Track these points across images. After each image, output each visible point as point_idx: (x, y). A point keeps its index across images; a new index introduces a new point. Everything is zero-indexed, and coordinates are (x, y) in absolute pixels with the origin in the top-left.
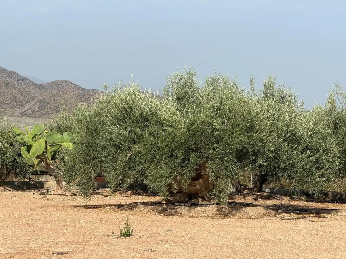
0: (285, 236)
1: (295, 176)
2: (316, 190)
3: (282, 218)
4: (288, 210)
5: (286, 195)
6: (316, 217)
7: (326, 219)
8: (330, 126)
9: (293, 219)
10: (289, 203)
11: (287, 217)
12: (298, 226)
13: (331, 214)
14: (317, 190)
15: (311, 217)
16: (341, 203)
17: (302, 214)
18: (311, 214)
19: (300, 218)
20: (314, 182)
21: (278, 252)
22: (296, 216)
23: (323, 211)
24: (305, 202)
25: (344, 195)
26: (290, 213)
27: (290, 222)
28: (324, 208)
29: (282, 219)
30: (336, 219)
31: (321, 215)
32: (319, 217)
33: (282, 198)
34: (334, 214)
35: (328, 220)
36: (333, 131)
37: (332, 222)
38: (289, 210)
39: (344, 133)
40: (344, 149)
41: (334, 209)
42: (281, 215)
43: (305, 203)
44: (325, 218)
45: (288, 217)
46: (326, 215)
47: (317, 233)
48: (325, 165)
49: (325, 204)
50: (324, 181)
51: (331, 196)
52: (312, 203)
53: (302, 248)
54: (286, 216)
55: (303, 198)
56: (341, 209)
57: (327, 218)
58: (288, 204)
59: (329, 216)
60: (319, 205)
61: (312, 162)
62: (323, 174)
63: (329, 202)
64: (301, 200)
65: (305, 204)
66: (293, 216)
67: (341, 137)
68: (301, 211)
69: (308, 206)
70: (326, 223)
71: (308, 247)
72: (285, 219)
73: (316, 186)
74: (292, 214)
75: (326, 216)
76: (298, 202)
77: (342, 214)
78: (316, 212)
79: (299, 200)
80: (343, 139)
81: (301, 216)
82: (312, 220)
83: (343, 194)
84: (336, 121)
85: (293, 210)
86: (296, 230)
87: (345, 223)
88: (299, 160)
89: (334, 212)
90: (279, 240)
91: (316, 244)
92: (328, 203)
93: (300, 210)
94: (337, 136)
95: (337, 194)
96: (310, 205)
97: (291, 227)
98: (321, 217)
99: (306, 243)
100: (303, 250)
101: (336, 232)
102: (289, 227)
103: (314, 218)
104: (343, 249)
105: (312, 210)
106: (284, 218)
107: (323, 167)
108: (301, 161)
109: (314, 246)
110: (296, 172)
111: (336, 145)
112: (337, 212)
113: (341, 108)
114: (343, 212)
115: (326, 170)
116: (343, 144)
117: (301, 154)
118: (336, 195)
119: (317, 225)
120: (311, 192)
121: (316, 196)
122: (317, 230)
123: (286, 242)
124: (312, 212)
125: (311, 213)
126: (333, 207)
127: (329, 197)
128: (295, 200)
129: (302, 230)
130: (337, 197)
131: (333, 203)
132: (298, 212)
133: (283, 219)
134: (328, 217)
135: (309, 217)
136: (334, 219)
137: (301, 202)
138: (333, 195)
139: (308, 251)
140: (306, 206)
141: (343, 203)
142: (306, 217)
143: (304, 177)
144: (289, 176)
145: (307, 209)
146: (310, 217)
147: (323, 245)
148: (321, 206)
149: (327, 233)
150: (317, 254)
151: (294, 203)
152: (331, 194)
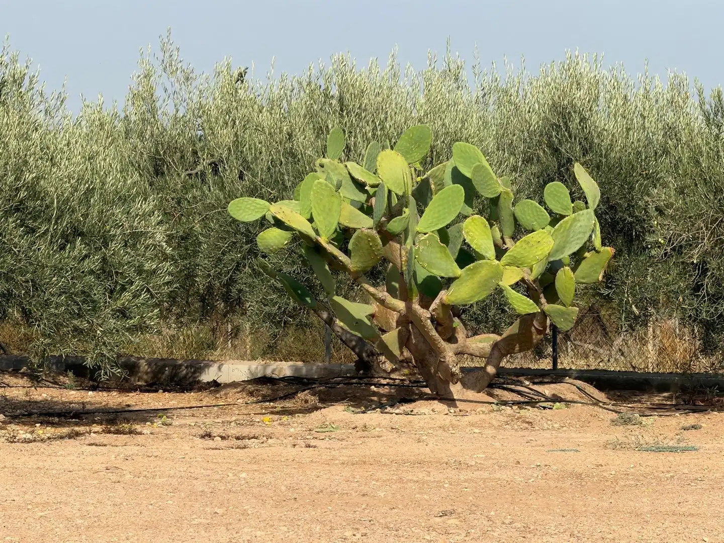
0: (24, 489)
1: (42, 315)
2: (105, 356)
3: (11, 438)
4: (24, 415)
5: (15, 372)
6: (110, 432)
7: (139, 438)
8: (139, 165)
9: (42, 440)
10: (27, 394)
11: (24, 436)
12: (58, 458)
13: (152, 423)
14: (107, 355)
15: (95, 433)
16: (177, 392)
17: (68, 424)
18: (95, 425)
19: (62, 438)
20: (98, 332)
21: (8, 535)
22: (50, 431)
23: (127, 415)
24: (73, 390)
25: (183, 368)
26: (32, 425)
27: (36, 450)
28: (129, 406)
29: (12, 442)
30: (167, 437)
31: (123, 426)
32: (118, 432)
33: (5, 380)
34: (158, 422)
35: (144, 441)
36: (148, 181)
37: (155, 447)
38: (30, 415)
39: (183, 186)
40: (181, 233)
41: (158, 410)
42: (6, 429)
43: (73, 392)
44: (134, 436)
45: (29, 436)
46: (138, 427)
47: (114, 478)
48: (132, 283)
49: (131, 394)
50: (128, 330)
51: (147, 373)
52: (95, 393)
53: (79, 521)
54: (22, 432)
55: (67, 380)
56: (179, 408)
57: (140, 433)
58: (24, 398)
59: (146, 429)
60: (113, 399)
61: (92, 272)
62: (125, 308)
63: (143, 390)
64: (59, 385)
65: (73, 396)
66: (41, 432)
67: (173, 199)
68: (65, 416)
69: (83, 403)
70: (138, 448)
71: (96, 519)
72: (18, 442)
73: (104, 343)
74: (38, 425)
75: (139, 430)
76: (52, 391)
77: (183, 422)
78: (107, 417)
79: (54, 385)
80: (179, 203)
81: (65, 430)
82: (97, 442)
83: (181, 365)
84: (157, 152)
85: (41, 414)
86: (54, 472)
87: (194, 449)
88: (55, 267)
89: (160, 417)
90: (8, 502)
91: (117, 509)
92: (141, 391)
93: (59, 415)
94: (160, 195)
95: (165, 366)
96: (88, 400)
97: (40, 464)
98: (124, 433)
99: (89, 508)
100: (82, 528)
101: (172, 472)
102: (32, 462)
103: (103, 435)
104: (196, 520)
105: (94, 413)
106: (17, 438)
107: (123, 289)
108: (62, 269)
109: (113, 515)
110: (47, 304)
111: (160, 223)
112: (168, 417)
113: (171, 111)
114: (185, 416)
115: (135, 296)
116: (180, 219)
117: (61, 249)
118: (161, 370)
119: (113, 456)
120: (89, 362)
121: (106, 373)
122: (117, 468)
123: (30, 507)
124: (95, 420)
125: (94, 422)
126: (156, 404)
127: (140, 374)
128: (42, 387)
129: (71, 470)
130: (164, 376)
131: (156, 391)
132: (56, 419)
133: (12, 440)
134: (145, 431)
135: (90, 432)
136: (160, 436)
137: (62, 390)
138: (151, 368)
139: (97, 530)
140: (78, 403)
141: (183, 392)
142: (81, 432)
143: (70, 318)
144: (27, 315)
145: (81, 411)
146: (92, 434)
147: (138, 512)
148: (120, 400)
149: (145, 476)
150: (124, 538)
151: (43, 394)
152: (146, 367)
